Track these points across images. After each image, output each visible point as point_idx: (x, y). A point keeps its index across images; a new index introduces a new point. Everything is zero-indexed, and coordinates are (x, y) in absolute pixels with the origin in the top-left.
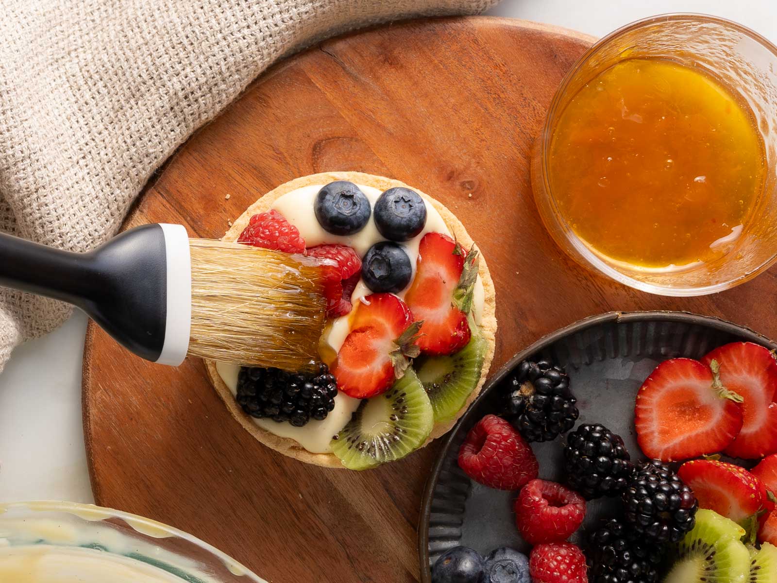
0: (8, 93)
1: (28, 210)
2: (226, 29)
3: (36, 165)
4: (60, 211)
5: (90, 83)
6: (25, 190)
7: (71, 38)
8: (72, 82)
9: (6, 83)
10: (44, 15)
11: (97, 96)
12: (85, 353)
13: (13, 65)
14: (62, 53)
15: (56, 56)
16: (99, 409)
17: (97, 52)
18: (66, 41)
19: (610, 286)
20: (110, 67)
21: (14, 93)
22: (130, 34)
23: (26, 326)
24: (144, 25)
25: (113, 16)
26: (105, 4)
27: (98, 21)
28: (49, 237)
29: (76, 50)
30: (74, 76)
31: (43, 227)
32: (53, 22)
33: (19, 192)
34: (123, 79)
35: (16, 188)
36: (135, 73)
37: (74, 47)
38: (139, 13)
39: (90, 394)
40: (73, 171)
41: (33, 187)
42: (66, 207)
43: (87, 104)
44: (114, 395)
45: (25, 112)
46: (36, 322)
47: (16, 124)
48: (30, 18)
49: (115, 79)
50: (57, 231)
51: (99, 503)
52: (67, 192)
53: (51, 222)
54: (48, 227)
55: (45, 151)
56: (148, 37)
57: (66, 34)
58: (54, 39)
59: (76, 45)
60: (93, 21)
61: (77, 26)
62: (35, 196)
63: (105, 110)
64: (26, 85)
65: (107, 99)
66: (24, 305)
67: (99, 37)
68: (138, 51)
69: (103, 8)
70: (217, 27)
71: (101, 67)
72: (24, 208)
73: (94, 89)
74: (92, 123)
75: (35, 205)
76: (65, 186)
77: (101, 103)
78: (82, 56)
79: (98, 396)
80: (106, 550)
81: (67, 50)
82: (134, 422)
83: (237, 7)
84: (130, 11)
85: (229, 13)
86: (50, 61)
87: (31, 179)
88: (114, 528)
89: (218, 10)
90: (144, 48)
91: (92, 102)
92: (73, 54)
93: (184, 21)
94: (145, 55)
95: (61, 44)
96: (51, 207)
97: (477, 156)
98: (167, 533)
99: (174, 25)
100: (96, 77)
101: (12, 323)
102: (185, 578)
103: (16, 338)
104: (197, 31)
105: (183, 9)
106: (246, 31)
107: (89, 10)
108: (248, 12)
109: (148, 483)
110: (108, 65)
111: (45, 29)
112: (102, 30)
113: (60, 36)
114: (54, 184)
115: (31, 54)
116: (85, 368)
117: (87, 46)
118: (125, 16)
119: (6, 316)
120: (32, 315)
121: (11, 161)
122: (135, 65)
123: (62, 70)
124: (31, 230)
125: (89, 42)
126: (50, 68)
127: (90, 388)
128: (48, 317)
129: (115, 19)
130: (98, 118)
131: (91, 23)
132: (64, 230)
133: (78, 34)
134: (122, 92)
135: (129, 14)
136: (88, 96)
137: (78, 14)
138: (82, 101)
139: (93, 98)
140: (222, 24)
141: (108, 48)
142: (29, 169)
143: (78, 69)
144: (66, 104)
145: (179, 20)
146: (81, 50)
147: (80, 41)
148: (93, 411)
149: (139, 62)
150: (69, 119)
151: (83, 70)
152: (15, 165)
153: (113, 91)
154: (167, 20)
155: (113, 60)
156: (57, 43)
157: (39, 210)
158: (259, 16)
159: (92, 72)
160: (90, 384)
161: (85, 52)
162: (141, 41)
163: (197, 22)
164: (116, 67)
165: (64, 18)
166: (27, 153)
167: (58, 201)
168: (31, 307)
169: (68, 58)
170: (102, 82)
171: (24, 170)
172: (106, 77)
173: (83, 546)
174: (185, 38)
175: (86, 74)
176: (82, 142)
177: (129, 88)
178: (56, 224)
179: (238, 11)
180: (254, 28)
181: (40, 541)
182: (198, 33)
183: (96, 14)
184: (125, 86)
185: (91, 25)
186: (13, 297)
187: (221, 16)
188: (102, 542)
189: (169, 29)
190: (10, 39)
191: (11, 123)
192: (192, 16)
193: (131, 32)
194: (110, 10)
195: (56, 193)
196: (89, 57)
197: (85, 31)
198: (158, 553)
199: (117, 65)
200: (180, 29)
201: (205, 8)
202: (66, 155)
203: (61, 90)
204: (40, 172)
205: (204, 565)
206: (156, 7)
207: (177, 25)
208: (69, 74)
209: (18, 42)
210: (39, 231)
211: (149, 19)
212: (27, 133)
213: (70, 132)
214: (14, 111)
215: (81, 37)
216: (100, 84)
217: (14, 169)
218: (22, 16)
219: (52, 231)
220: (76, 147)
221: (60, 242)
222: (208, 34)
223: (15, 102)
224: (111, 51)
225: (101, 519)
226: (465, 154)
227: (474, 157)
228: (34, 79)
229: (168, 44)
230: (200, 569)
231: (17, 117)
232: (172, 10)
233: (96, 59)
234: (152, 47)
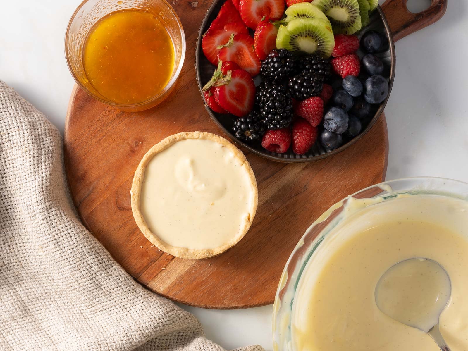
0: (99, 342)
1: (149, 334)
2: (72, 246)
3: (130, 331)
4: (149, 320)
5: (94, 305)
6: (140, 336)
7: (75, 312)
8: (94, 312)
9: (95, 342)
10: (66, 324)
11: (99, 302)
12: (209, 308)
13: (87, 339)
14: (82, 316)
15: (83, 319)
16: (233, 302)
17: (81, 302)
18: (77, 315)
19: (180, 83)
20: (87, 296)
21: (99, 339)
22: (73, 288)
23: (198, 334)
24: (69, 282)
25: (66, 294)
26: (61, 297)
27: (68, 301)
28: (160, 324)
29: (80, 310)
30: (91, 312)
31: (156, 327)
32: (68, 320)
33: (141, 338)
34: (92, 291)
35: (139, 339)
36: (90, 286)
37: (79, 311)
38: (64, 283)
39: (226, 306)
40: (132, 314)
41: (139, 332)
42: (147, 317)
43: (103, 307)
44: (226, 296)
45: (107, 335)
46: (196, 329)
47: (112, 339)
48: (67, 331)
49: (92, 295)
50: (158, 321)
51: (273, 302)
52: (141, 317)
53: (154, 324)
54: (156, 325)
55: (124, 327)
56: (74, 280)
57: (73, 314)
58: (76, 320)
59: (78, 310)
60: (68, 303)
61: (70, 310)
62: (143, 331)
63: (105, 299)
64: (96, 334)
65: (101, 298)
66: (189, 334)
67: (75, 300)
68: (80, 284)
69: (62, 298)
70: (71, 250)
71: (87, 300)
72: (148, 336)
73: (97, 303)
74: (111, 305)
75: (147, 331)
76: (138, 317)
77: (102, 301)
78: (83, 308)
79: (227, 303)
80: (293, 299)
81: (80, 314)
82: (238, 287)
83: (62, 242)
84: (64, 287)
85: (65, 245)
86: (85, 322)
87: (136, 333)
88: (283, 296)
89: (64, 250)
90: (79, 282)
91: (102, 304)
92: (82, 311)
93: (68, 265)
94: (82, 281)
95: (78, 317)
96: (147, 324)
97: (124, 140)
98: (286, 273)
99: (69, 269)
100: (91, 302)
101: (196, 340)
102: (305, 265)
103: (203, 338)
104: (72, 259)
105: (63, 265)
106: (73, 238)
107: (63, 304)
108: (64, 237)
109: (264, 281)
110: (86, 297)
111: (71, 324)
112: (72, 299)
113: (75, 317)
114: (138, 323)
115: (82, 331)
116: (215, 308)
117: (78, 306)
118: (66, 289)
119: (193, 342)
120: (193, 331)
121: (128, 341)
122: (86, 286)
123: (89, 316)
124: (157, 332)
125: (77, 305)
126: (88, 322)
127: (224, 306)
128: (194, 324)
129: (67, 294)
130: (109, 302)
131: (68, 304)
132: (157, 318)
133: (73, 309)
134: (98, 292)
135: (65, 287)
136: (100, 306)
137: (65, 309)
138: (102, 309)
139: (100, 304)
140: (70, 248)
141: (79, 297)
142: (131, 334)
143: (88, 310)
144: (103, 315)
145: (67, 267)
146: (80, 308)
147: (77, 309)
148: (233, 305)
149: (85, 284)
150: (110, 315)
151: (88, 308)
152: (129, 340)
153: (97, 296)
154: (67, 272)
155: (84, 295)
156: (78, 319)
157: (149, 329)
158: (66, 232)
159: (89, 304)
160: (222, 306)
161: (81, 307)
162: (76, 283)
163: (69, 259)
164: (87, 294)
165: (66, 315)
166: (125, 335)
167: (145, 321)
168: (190, 331)
169: (84, 314)
170: (93, 300)
171: (132, 336)
172: (91, 298)
173: (291, 309)
174: (75, 264)
175: (90, 306)
176: (119, 309)
177: (96, 289)
178: (155, 322)
179: (64, 241)
180: (71, 234)
181: (289, 327)
182: (73, 259)
183: (65, 301)
184: (95, 290)
185: (69, 304)
186: (185, 339)
187: (66, 249)
188: (290, 301)
189: (71, 271)
190: (75, 340)
191: (112, 341)
192: (65, 261)
193: (73, 287)
194: (63, 295)
195: (142, 322)
196: (83, 305)
197: (72, 307)
198: (294, 276)
199: (86, 294)
200: (71, 266)
201: (62, 255)
202: (125, 317)
203: (97, 317)
204: (133, 329)
205: (299, 257)
206: (62, 276)
207: (70, 268)
208: (91, 314)
209: (77, 336)
210: (158, 329)
211: (67, 279)
212: (116, 334)
213: (115, 314)
214: (107, 340)
215: (75, 308)
216: (94, 301)
217: (131, 340)
218: (66, 334)
219: (158, 323)
220: (122, 312)
221: (162, 320)
222: (74, 254)
223: (103, 339)
224: (80, 296)
225: (280, 302)
226: (123, 145)
227: (124, 141)
228: (93, 330)
229: (78, 271)
230: (301, 259)
231: (109, 338)
232: (63, 269)
233: (84, 302)
234: (79, 278)
